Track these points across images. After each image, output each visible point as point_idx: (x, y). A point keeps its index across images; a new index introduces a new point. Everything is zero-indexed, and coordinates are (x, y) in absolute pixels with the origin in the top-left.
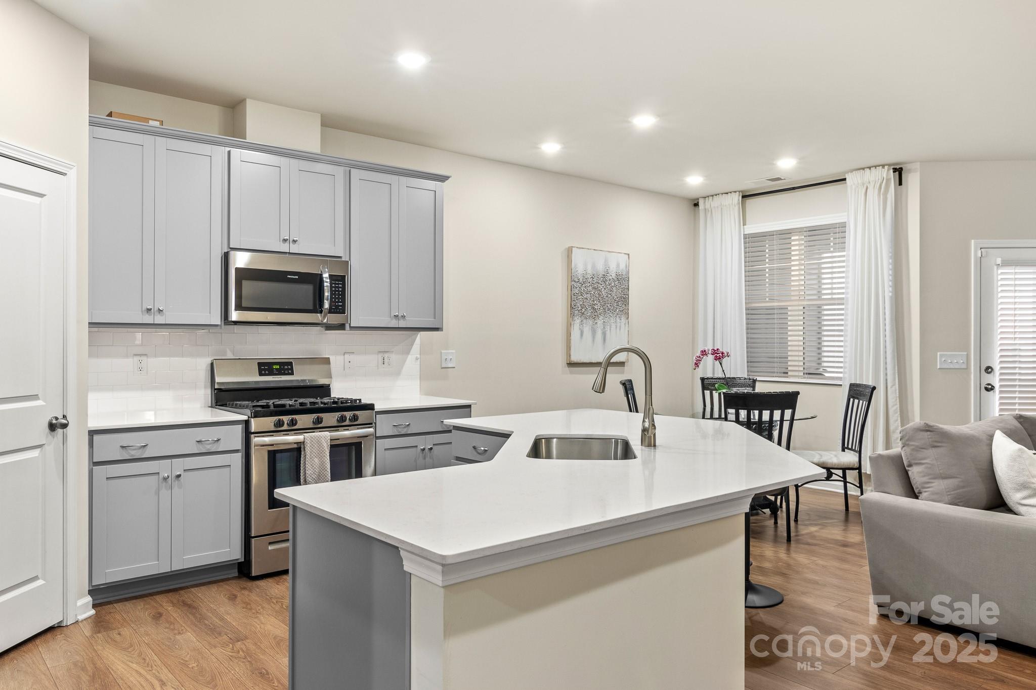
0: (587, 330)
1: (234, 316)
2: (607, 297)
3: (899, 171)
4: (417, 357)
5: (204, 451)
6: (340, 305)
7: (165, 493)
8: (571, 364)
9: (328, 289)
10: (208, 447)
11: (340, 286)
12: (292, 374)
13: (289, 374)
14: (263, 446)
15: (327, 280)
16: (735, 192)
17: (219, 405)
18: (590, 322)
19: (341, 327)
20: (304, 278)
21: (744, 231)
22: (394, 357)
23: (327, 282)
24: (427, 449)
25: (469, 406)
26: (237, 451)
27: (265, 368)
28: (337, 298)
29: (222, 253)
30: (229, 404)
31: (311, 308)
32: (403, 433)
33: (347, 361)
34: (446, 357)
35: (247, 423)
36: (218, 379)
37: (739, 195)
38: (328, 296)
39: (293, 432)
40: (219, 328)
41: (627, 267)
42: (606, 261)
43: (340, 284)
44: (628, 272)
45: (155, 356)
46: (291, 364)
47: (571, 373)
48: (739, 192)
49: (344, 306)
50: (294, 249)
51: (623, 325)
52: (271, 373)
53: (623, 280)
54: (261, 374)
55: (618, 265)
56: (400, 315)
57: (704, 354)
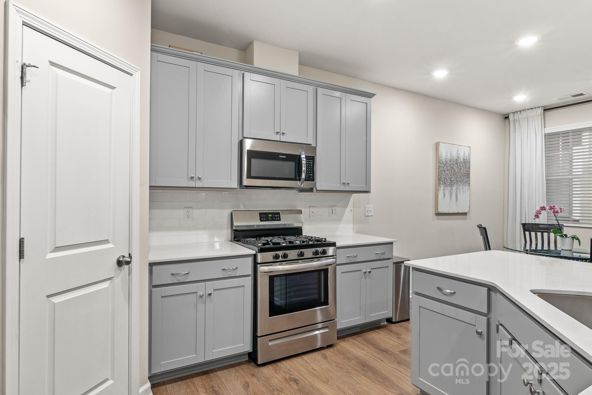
0: (447, 193)
1: (246, 182)
2: (458, 173)
4: (351, 209)
5: (227, 276)
6: (311, 177)
7: (201, 306)
8: (438, 214)
9: (305, 165)
10: (230, 273)
11: (311, 163)
12: (280, 220)
13: (278, 220)
14: (266, 273)
15: (304, 159)
16: (539, 107)
17: (236, 241)
18: (449, 188)
19: (311, 190)
20: (290, 158)
21: (544, 132)
22: (338, 209)
23: (304, 161)
24: (367, 272)
25: (391, 243)
26: (248, 276)
27: (264, 216)
28: (309, 171)
29: (238, 141)
30: (242, 240)
31: (293, 177)
32: (353, 261)
33: (311, 212)
34: (368, 209)
35: (255, 256)
36: (235, 224)
37: (542, 109)
38: (304, 170)
39: (285, 263)
40: (236, 190)
41: (469, 154)
42: (458, 151)
43: (311, 162)
44: (470, 158)
45: (197, 208)
46: (279, 214)
47: (438, 219)
48: (542, 107)
49: (313, 176)
50: (283, 139)
51: (467, 190)
52: (267, 220)
53: (466, 163)
54: (261, 220)
55: (464, 154)
56: (346, 183)
57: (543, 209)
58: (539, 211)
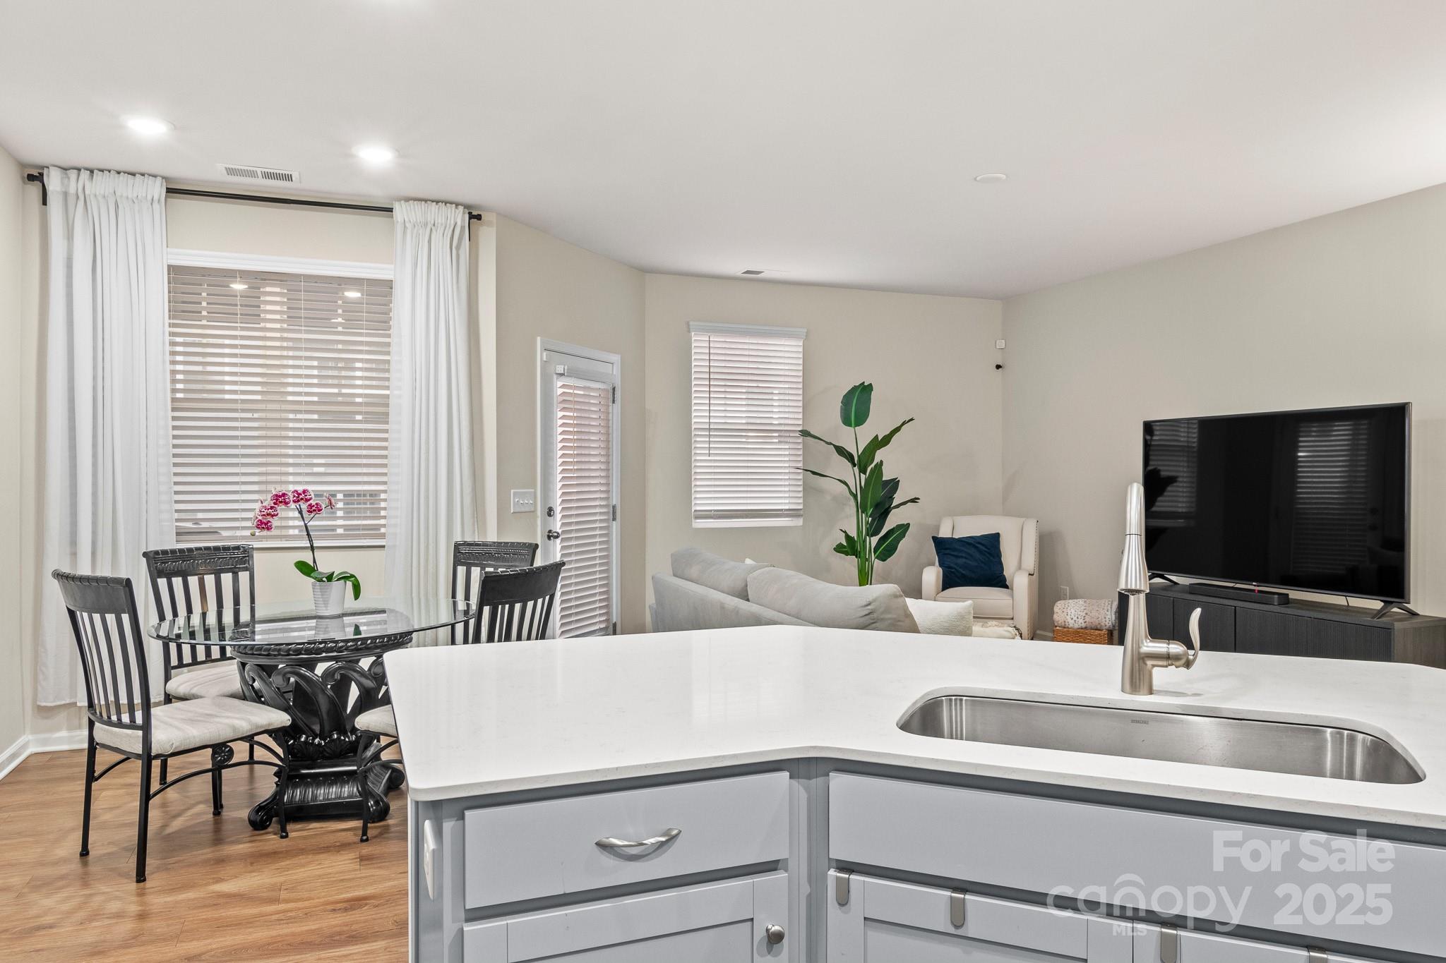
3: (475, 217)
37: (162, 186)
48: (163, 179)
57: (281, 502)
58: (272, 508)
